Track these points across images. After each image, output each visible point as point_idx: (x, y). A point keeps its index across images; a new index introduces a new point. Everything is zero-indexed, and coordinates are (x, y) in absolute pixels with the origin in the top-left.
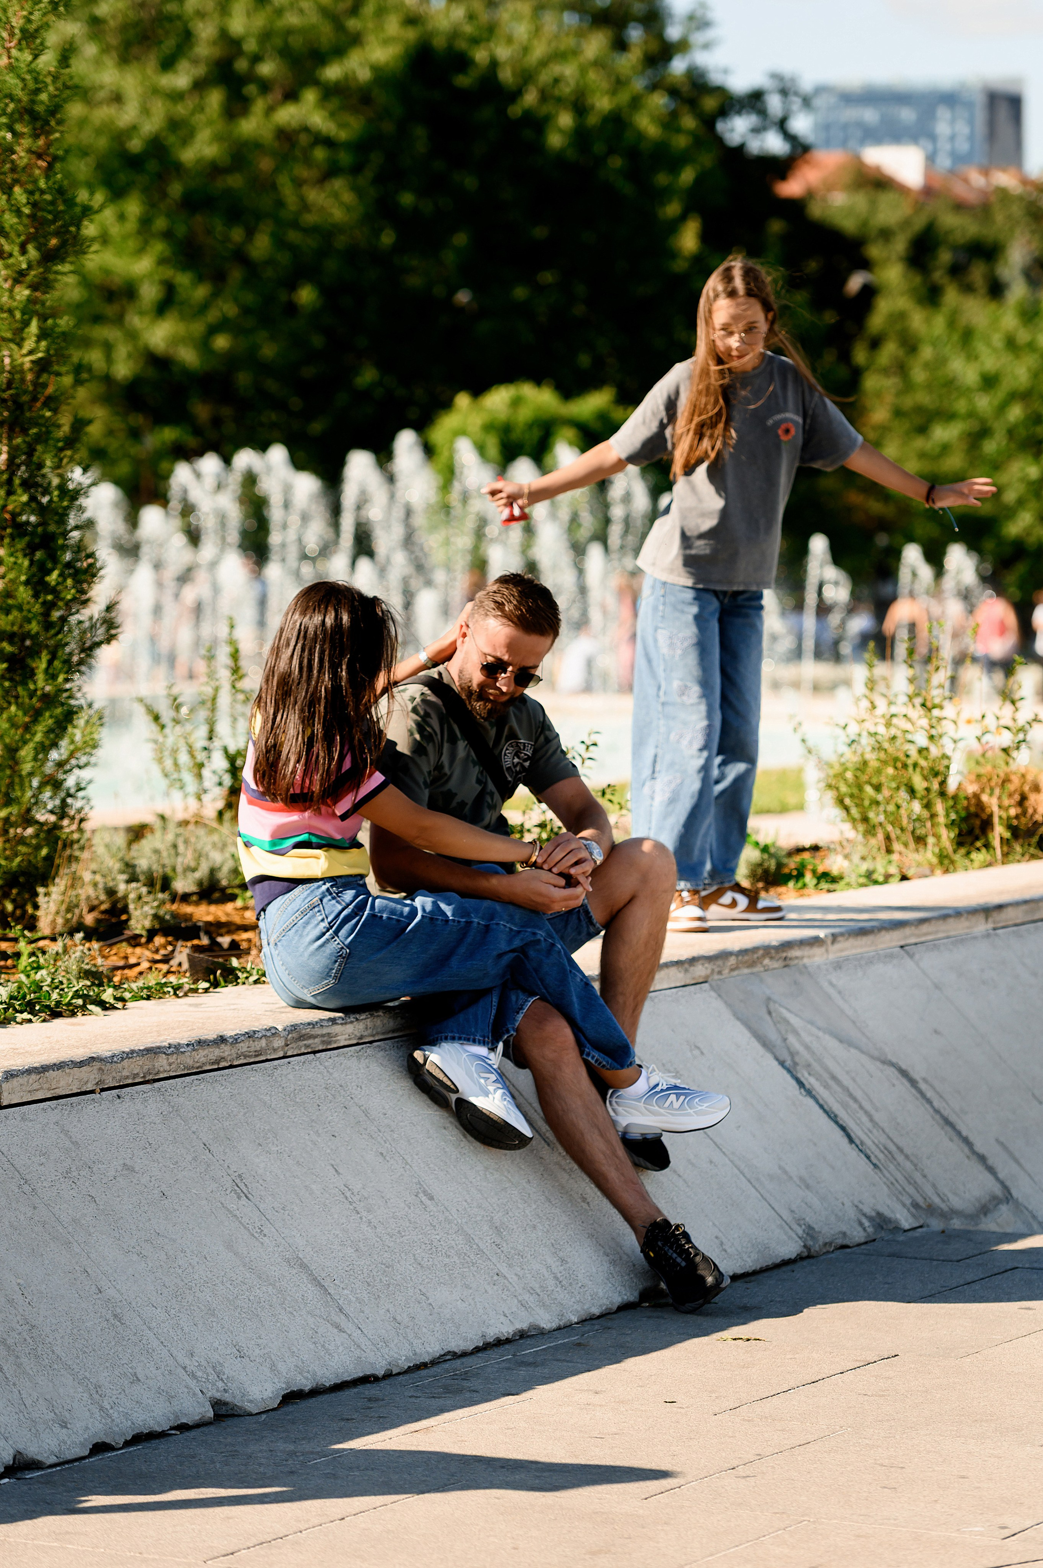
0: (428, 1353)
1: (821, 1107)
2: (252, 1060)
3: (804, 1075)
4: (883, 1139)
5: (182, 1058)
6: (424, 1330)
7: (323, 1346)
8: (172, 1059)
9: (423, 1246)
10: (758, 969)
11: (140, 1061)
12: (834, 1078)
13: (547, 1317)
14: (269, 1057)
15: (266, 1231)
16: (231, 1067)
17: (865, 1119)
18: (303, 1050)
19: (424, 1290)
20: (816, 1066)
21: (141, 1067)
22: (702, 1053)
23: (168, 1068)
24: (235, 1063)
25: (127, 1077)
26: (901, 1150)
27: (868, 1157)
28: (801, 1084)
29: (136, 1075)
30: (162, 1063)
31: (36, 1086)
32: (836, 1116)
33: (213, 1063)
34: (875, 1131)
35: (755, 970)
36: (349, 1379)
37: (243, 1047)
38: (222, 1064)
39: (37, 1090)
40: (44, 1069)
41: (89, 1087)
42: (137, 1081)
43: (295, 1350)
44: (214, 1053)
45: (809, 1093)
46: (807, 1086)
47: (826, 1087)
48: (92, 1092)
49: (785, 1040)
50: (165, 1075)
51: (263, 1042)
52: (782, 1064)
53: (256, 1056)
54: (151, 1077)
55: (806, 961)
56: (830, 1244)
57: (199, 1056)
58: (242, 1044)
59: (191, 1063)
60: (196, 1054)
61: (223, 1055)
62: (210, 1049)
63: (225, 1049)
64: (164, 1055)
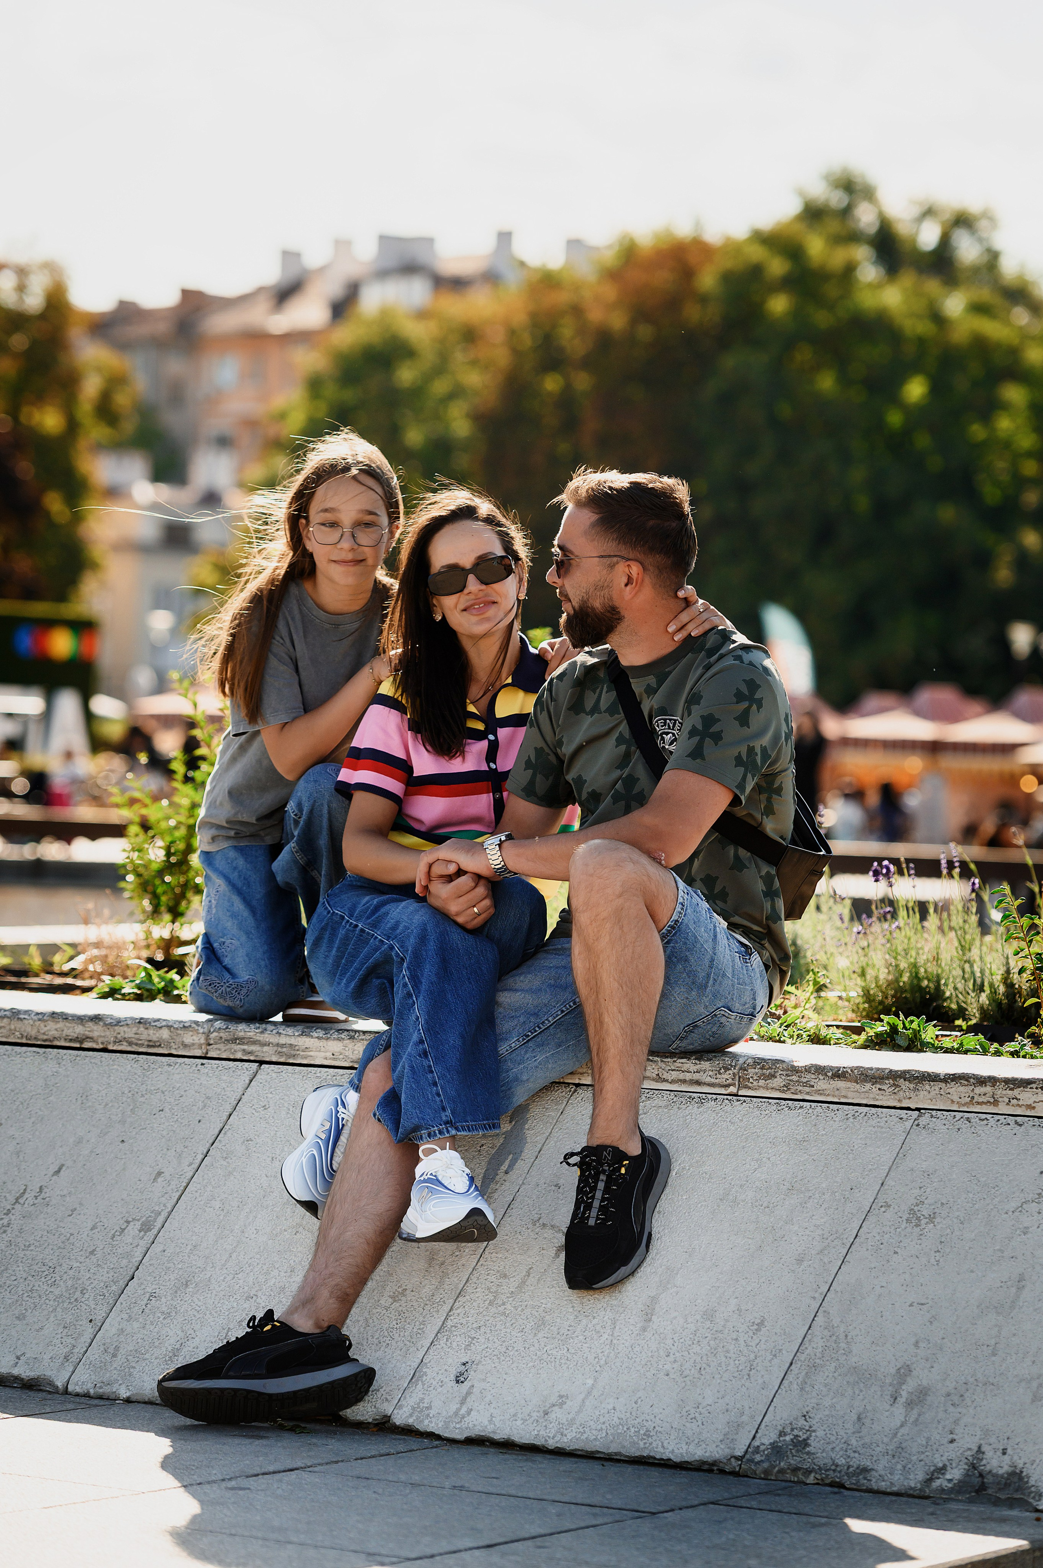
2: (141, 1050)
14: (175, 1053)
16: (105, 1050)
18: (239, 1056)
24: (110, 1047)
37: (129, 1033)
38: (86, 1045)
53: (148, 1046)
57: (48, 1028)
58: (126, 1029)
59: (33, 1033)
60: (42, 1025)
61: (90, 1034)
62: (67, 1024)
63: (95, 1028)
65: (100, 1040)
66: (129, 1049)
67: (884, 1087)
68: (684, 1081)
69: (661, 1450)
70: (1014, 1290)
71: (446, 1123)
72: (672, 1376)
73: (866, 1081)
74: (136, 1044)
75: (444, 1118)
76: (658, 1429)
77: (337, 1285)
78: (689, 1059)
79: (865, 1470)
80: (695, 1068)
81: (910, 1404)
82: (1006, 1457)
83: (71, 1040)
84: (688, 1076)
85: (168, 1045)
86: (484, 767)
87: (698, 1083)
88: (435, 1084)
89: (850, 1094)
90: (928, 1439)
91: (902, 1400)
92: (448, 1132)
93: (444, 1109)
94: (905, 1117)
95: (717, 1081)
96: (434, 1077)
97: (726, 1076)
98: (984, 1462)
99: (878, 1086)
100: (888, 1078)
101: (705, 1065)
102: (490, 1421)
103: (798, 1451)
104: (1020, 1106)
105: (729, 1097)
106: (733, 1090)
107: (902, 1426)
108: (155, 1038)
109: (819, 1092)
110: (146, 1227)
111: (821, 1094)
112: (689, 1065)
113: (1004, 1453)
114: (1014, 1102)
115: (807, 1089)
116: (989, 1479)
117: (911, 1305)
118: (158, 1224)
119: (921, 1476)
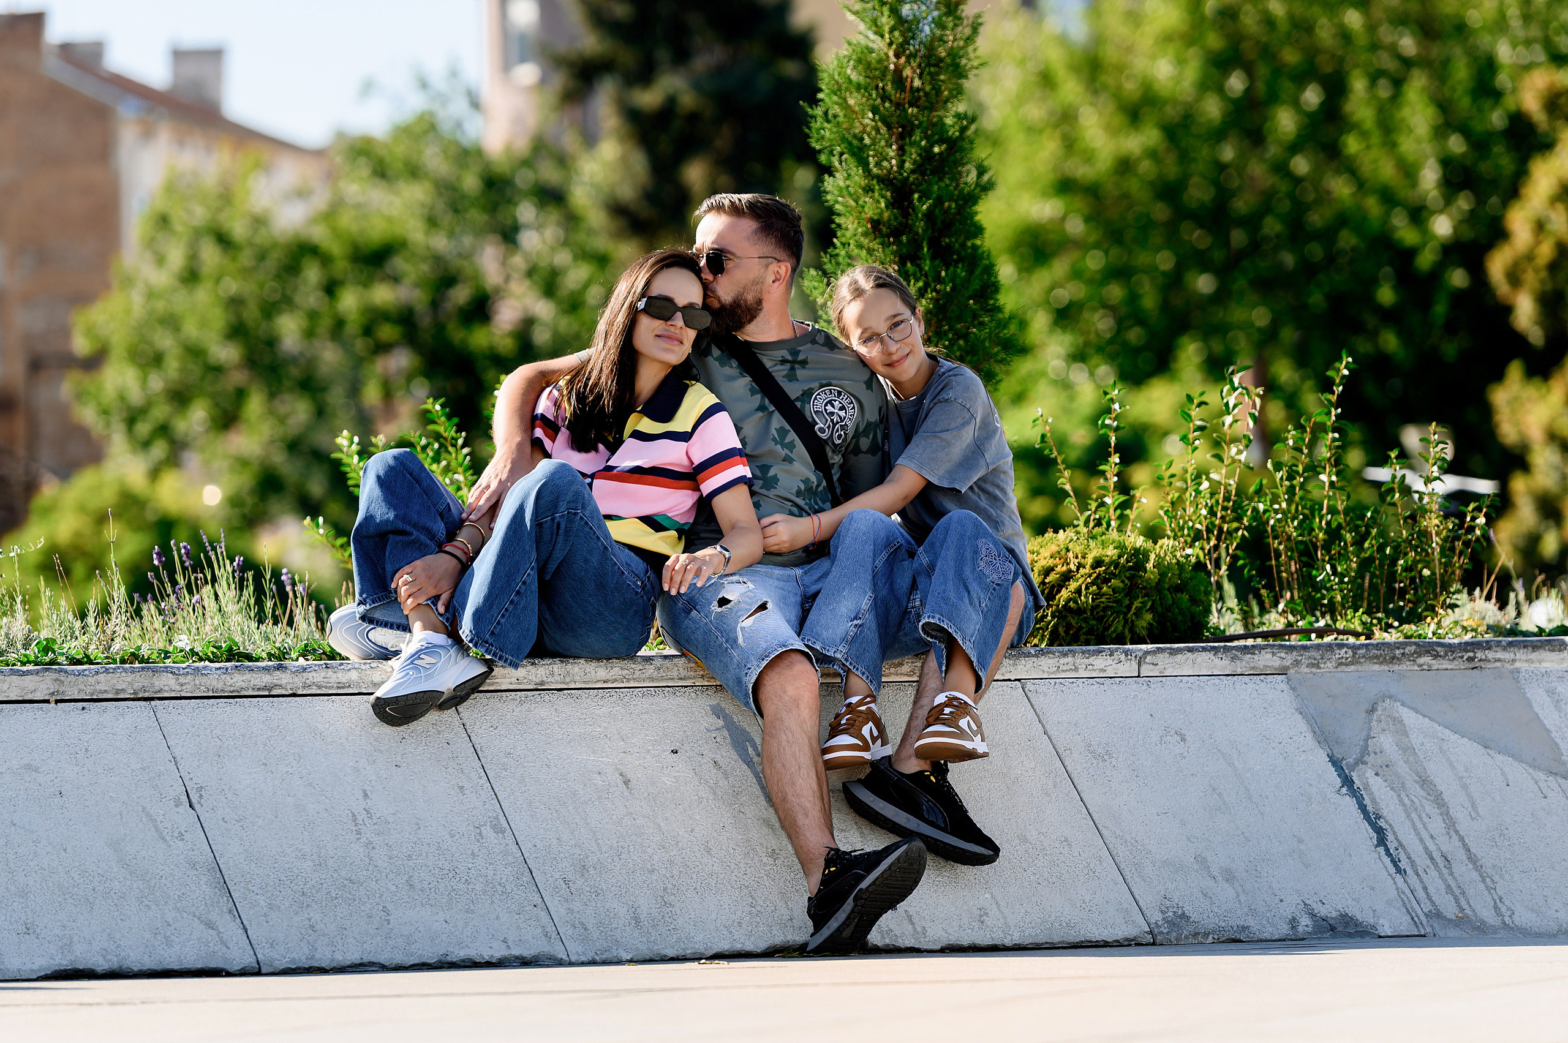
0: (333, 960)
1: (1363, 808)
2: (330, 692)
3: (1366, 777)
4: (1452, 846)
5: (204, 680)
6: (351, 940)
7: (165, 937)
8: (186, 679)
9: (437, 871)
10: (1406, 666)
11: (128, 677)
12: (1425, 782)
13: (580, 949)
14: (364, 691)
15: (187, 836)
16: (294, 695)
17: (1437, 825)
19: (390, 907)
20: (1402, 768)
21: (130, 683)
22: (1183, 740)
23: (178, 688)
24: (302, 692)
25: (105, 691)
26: (1472, 859)
27: (1395, 863)
28: (1348, 782)
29: (118, 692)
32: (1378, 817)
33: (256, 691)
34: (1442, 840)
35: (1396, 668)
36: (176, 968)
37: (316, 677)
41: (38, 696)
42: (121, 696)
43: (118, 936)
44: (262, 679)
45: (1354, 793)
46: (1358, 783)
47: (1398, 787)
49: (1369, 737)
50: (173, 695)
52: (1335, 762)
53: (338, 687)
54: (146, 695)
55: (1517, 665)
56: (1206, 935)
57: (235, 680)
58: (314, 674)
59: (220, 686)
60: (228, 678)
61: (279, 682)
62: (254, 675)
63: (283, 676)
64: (170, 675)
65: (288, 688)
66: (319, 692)
70: (1217, 796)
74: (326, 687)
76: (1074, 921)
79: (1245, 927)
81: (1228, 880)
82: (1327, 905)
83: (259, 689)
85: (358, 685)
90: (1265, 901)
91: (1220, 878)
98: (1316, 911)
103: (1186, 921)
104: (1095, 670)
107: (1238, 895)
108: (344, 681)
110: (498, 830)
113: (1323, 904)
114: (1089, 667)
116: (1332, 922)
117: (1158, 815)
118: (506, 826)
119: (1286, 928)
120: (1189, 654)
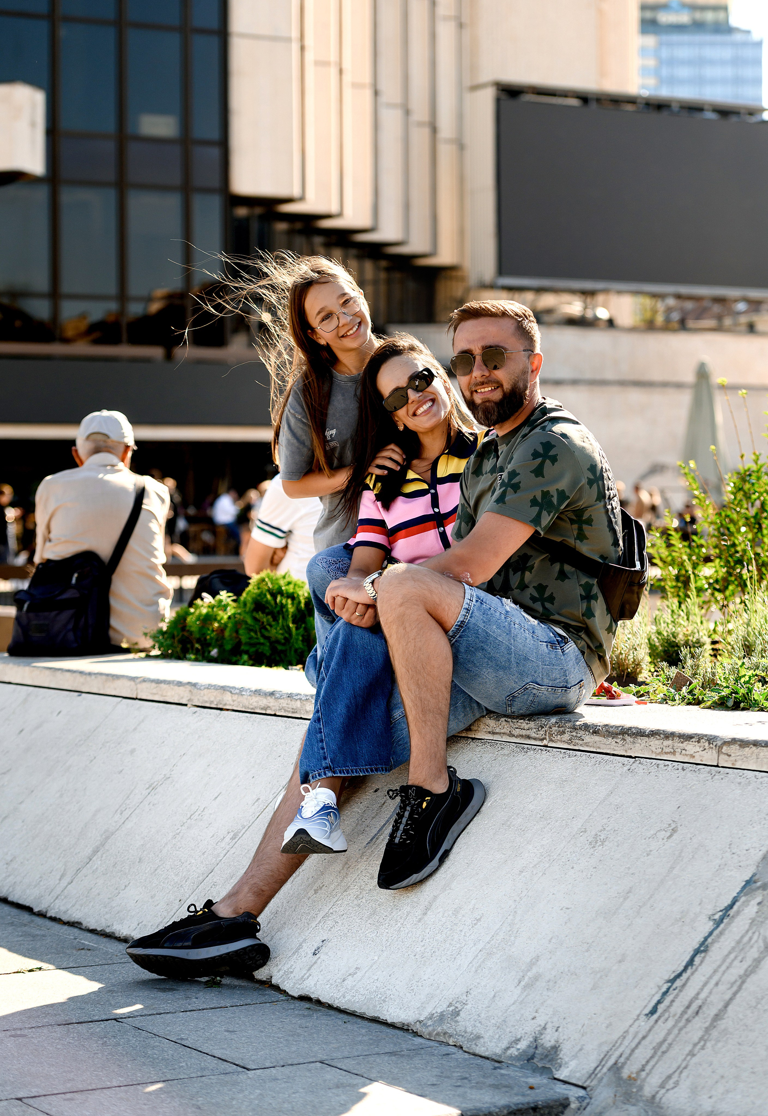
3: (748, 904)
5: (240, 699)
8: (235, 697)
11: (216, 693)
16: (275, 715)
21: (215, 698)
23: (232, 703)
24: (278, 714)
25: (206, 702)
26: (718, 1016)
27: (658, 1003)
28: (730, 908)
29: (212, 702)
30: (228, 700)
31: (155, 691)
32: (708, 950)
33: (262, 709)
34: (722, 988)
37: (284, 703)
38: (268, 712)
39: (155, 694)
40: (158, 682)
44: (263, 702)
46: (734, 910)
47: (759, 921)
48: (186, 705)
51: (298, 702)
53: (293, 712)
64: (229, 693)
67: (618, 741)
68: (522, 736)
69: (385, 1012)
70: (621, 899)
71: (324, 768)
72: (416, 957)
73: (608, 736)
75: (324, 765)
76: (392, 996)
77: (255, 884)
78: (524, 720)
79: (478, 1037)
80: (526, 727)
81: (525, 987)
82: (557, 1033)
84: (524, 733)
86: (431, 512)
87: (529, 737)
88: (322, 741)
89: (602, 746)
90: (522, 1015)
91: (523, 983)
92: (325, 774)
93: (325, 758)
94: (626, 763)
95: (537, 736)
96: (321, 736)
97: (542, 733)
98: (543, 1037)
99: (615, 740)
100: (620, 734)
101: (532, 724)
102: (315, 984)
103: (452, 1019)
104: (686, 755)
105: (542, 748)
106: (545, 742)
107: (513, 1004)
109: (587, 744)
110: (234, 837)
111: (587, 746)
112: (524, 724)
113: (557, 1031)
114: (684, 752)
115: (581, 742)
116: (539, 1051)
117: (562, 909)
118: (240, 835)
119: (504, 1044)
120: (754, 748)
